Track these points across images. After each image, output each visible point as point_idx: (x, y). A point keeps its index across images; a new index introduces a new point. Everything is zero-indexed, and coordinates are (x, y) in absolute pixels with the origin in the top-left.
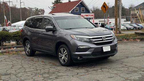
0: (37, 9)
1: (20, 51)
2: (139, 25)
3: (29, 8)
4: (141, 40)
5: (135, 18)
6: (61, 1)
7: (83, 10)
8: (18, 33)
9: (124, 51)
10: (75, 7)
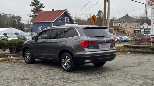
0: (13, 15)
1: (20, 60)
2: (121, 38)
3: (4, 14)
4: (130, 53)
5: (117, 31)
6: (40, 9)
7: (67, 20)
8: (13, 42)
9: (120, 62)
10: (59, 17)
